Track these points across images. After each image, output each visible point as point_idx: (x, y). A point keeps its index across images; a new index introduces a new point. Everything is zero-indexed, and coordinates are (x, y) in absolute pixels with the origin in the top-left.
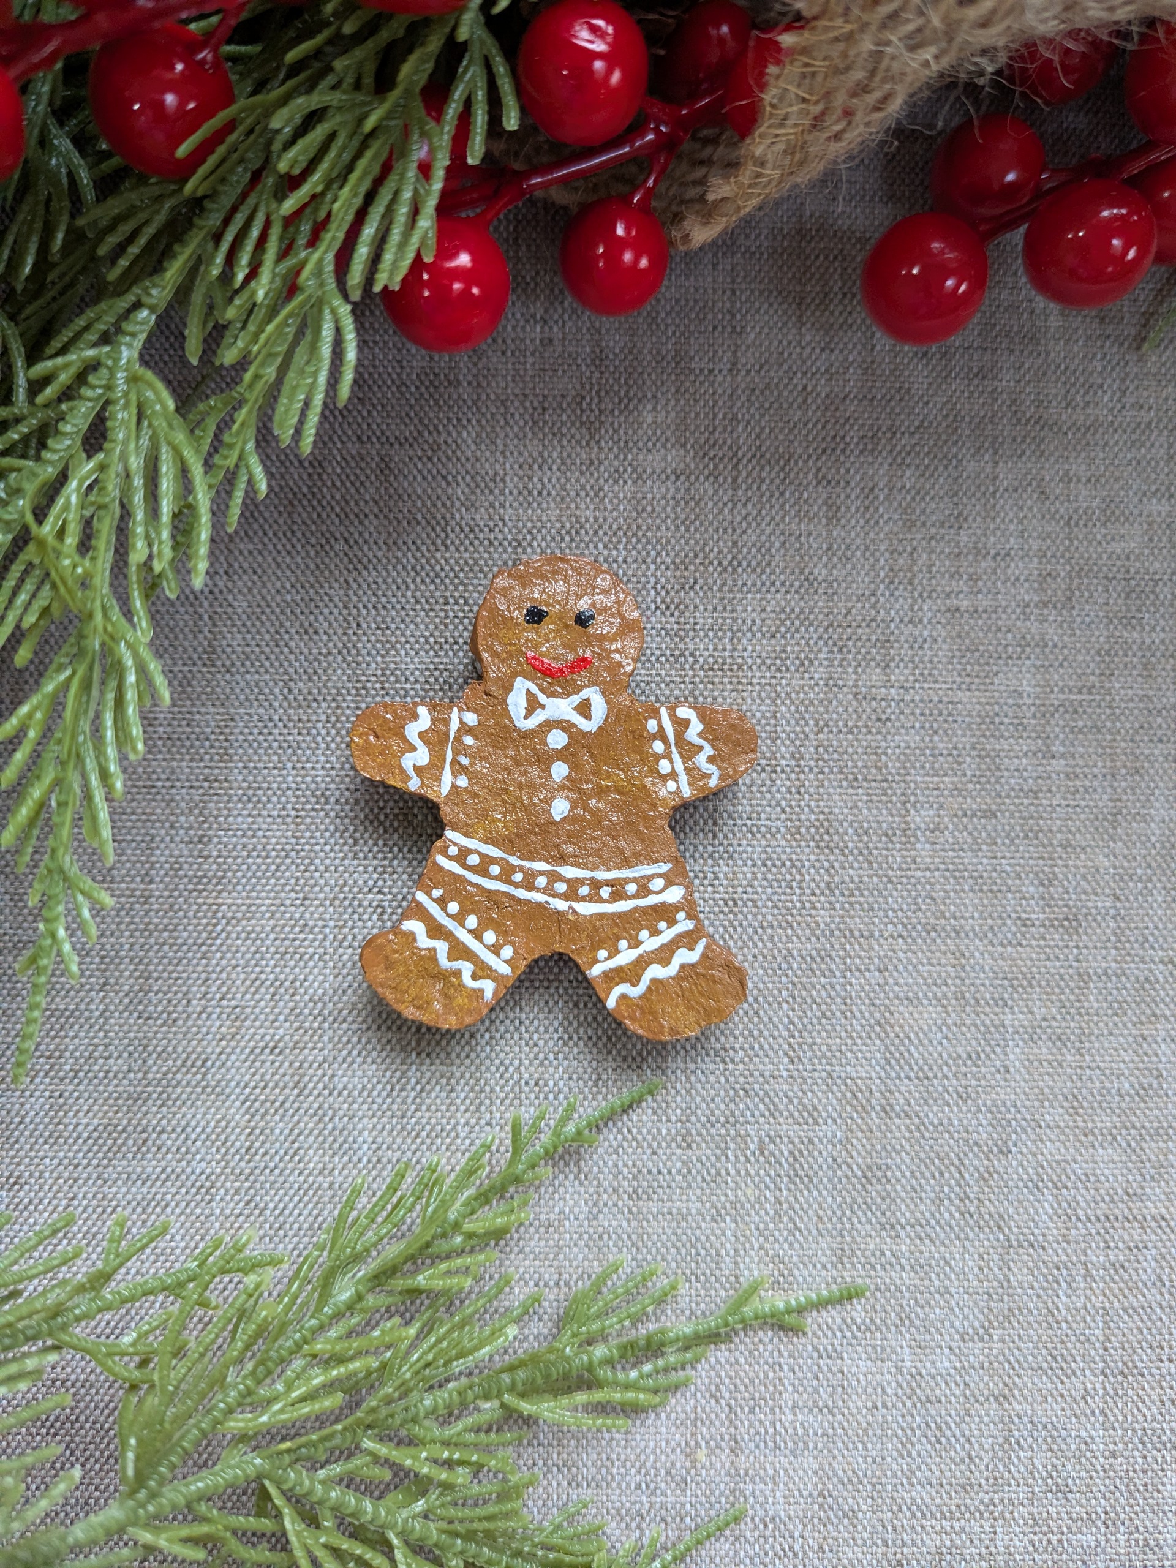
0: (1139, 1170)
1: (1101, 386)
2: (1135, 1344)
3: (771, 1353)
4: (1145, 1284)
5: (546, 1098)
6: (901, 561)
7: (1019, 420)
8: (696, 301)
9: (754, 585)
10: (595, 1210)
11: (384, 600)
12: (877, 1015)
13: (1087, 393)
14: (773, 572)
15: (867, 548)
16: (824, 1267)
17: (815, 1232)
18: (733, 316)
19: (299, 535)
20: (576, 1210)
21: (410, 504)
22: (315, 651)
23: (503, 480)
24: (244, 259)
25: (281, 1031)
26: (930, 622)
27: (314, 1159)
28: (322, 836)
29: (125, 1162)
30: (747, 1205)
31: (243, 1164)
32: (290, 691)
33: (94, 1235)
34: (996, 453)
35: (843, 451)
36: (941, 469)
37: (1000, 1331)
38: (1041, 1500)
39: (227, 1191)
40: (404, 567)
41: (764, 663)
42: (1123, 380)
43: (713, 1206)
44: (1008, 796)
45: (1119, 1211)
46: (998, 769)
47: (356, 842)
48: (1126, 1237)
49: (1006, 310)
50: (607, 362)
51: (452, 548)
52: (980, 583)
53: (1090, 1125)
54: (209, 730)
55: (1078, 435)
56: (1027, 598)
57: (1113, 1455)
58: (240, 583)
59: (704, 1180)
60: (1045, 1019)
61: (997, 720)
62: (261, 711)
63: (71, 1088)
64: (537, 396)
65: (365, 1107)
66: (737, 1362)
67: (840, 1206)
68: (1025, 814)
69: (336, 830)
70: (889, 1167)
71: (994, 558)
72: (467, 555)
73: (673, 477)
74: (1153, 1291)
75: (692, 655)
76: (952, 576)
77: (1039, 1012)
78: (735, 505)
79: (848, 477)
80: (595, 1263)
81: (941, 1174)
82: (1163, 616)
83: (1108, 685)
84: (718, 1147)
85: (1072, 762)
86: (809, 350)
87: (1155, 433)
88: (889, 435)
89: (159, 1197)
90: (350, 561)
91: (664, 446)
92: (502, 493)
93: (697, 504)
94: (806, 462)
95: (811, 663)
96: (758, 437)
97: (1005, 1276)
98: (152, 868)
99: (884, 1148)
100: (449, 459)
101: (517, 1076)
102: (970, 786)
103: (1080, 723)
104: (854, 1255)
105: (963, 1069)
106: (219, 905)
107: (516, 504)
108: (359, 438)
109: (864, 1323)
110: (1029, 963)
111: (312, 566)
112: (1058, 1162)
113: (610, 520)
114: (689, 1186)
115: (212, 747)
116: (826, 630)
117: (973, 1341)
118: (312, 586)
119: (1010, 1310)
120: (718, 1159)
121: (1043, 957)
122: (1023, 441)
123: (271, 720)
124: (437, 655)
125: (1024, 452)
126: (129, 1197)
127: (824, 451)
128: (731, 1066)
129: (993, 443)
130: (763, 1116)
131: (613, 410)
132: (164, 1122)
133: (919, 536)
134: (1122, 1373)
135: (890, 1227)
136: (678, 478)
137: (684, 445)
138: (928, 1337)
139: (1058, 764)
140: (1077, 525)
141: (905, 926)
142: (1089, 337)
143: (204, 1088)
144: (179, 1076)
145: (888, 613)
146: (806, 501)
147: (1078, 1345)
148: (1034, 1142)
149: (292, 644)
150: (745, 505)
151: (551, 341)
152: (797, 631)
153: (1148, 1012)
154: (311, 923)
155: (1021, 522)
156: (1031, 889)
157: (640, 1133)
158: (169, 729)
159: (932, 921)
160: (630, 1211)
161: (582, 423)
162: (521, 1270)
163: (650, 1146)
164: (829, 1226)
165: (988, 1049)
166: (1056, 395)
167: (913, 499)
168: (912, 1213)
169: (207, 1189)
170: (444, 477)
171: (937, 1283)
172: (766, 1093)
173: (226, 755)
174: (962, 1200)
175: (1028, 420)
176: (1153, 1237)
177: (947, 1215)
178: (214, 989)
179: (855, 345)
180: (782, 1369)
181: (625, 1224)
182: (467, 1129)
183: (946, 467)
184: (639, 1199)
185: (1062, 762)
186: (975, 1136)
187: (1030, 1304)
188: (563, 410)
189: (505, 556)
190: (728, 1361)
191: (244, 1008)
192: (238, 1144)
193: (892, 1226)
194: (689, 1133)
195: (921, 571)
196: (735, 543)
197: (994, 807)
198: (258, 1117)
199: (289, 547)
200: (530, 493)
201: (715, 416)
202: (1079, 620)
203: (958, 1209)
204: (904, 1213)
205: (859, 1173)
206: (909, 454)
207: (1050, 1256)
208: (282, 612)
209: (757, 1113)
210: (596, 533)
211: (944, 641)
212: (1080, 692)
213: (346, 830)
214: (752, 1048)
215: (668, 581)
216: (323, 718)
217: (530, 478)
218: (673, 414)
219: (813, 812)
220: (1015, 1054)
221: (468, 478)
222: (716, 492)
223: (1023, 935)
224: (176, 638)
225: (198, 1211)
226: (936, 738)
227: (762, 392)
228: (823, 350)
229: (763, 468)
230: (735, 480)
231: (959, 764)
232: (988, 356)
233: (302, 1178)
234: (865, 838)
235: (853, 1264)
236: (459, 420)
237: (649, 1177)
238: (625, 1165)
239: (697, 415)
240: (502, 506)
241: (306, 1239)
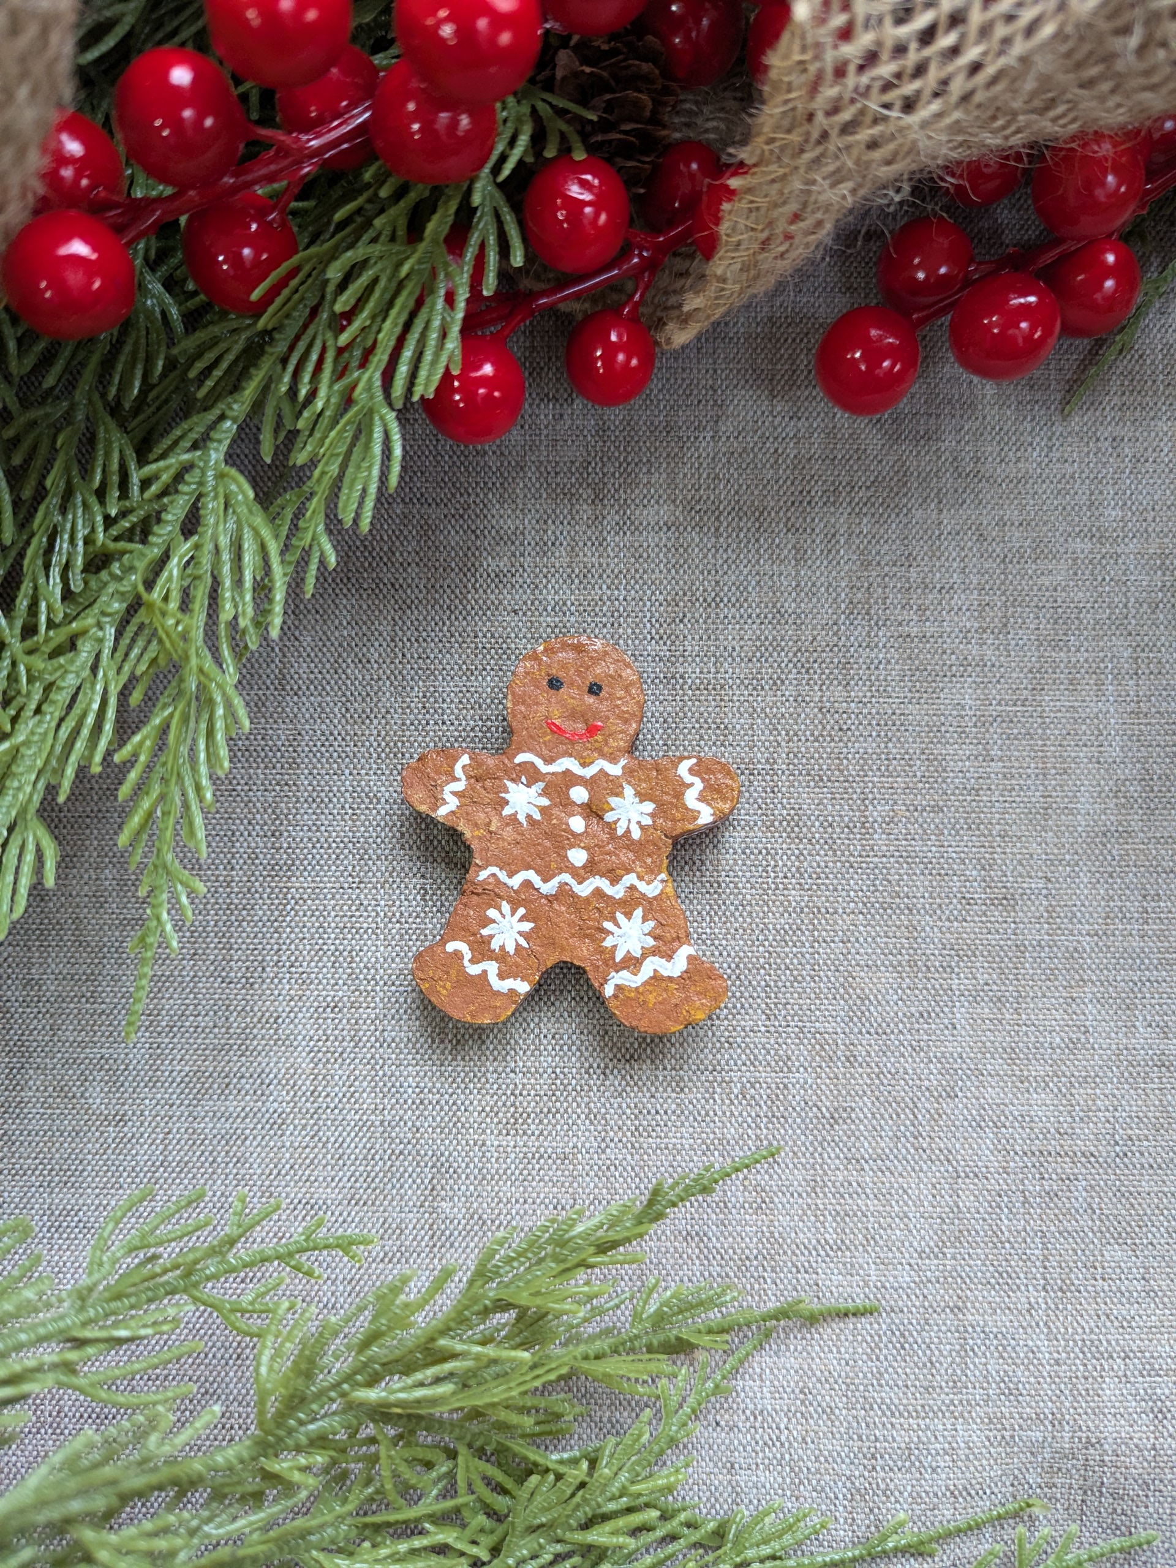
0: (1069, 1112)
1: (1031, 444)
2: (1071, 1264)
3: (756, 1268)
4: (1077, 1211)
5: (561, 1050)
6: (859, 595)
7: (960, 475)
8: (683, 380)
9: (734, 618)
10: (603, 1145)
11: (424, 634)
12: (841, 980)
13: (1018, 450)
14: (750, 606)
15: (830, 585)
16: (800, 1195)
17: (791, 1166)
18: (715, 391)
19: (354, 580)
20: (587, 1145)
21: (445, 554)
22: (368, 677)
23: (522, 533)
24: (306, 377)
25: (340, 993)
26: (884, 646)
27: (368, 1100)
28: (375, 830)
29: (211, 1103)
30: (732, 1142)
31: (308, 1105)
32: (347, 710)
33: (186, 1163)
34: (940, 502)
35: (809, 503)
36: (893, 516)
37: (952, 1250)
38: (994, 1401)
39: (295, 1127)
40: (441, 607)
41: (742, 683)
42: (1050, 439)
43: (703, 1142)
44: (953, 794)
45: (1053, 1146)
46: (944, 771)
47: (402, 835)
48: (1059, 1171)
49: (948, 381)
50: (608, 433)
51: (481, 591)
52: (928, 613)
53: (1026, 1073)
54: (279, 743)
55: (1011, 486)
56: (968, 625)
57: (1057, 1363)
58: (305, 622)
59: (695, 1119)
60: (987, 984)
61: (943, 729)
62: (324, 727)
63: (167, 1040)
64: (549, 462)
65: (410, 1057)
66: (727, 1275)
67: (812, 1143)
68: (969, 809)
69: (386, 825)
70: (853, 1110)
71: (940, 591)
72: (493, 597)
73: (665, 528)
74: (1085, 1217)
75: (682, 677)
76: (903, 607)
77: (982, 978)
78: (717, 551)
79: (813, 525)
80: (605, 1191)
81: (898, 1115)
82: (1086, 639)
83: (1038, 698)
84: (707, 1092)
85: (1008, 764)
86: (779, 419)
87: (1079, 481)
88: (848, 489)
89: (239, 1131)
90: (396, 602)
91: (657, 502)
92: (522, 544)
93: (685, 550)
94: (777, 513)
95: (783, 682)
96: (737, 492)
97: (955, 1202)
98: (233, 857)
99: (848, 1093)
100: (477, 516)
101: (537, 1031)
102: (920, 785)
103: (1015, 731)
104: (826, 1185)
105: (916, 1026)
106: (289, 888)
107: (533, 554)
108: (403, 500)
109: (836, 1243)
110: (973, 936)
111: (365, 607)
112: (998, 1105)
113: (612, 566)
114: (683, 1125)
115: (283, 756)
116: (795, 655)
117: (929, 1258)
118: (365, 623)
119: (960, 1231)
120: (707, 1101)
121: (985, 931)
122: (964, 492)
123: (331, 734)
124: (468, 680)
125: (964, 502)
126: (215, 1131)
127: (793, 503)
128: (717, 1022)
129: (937, 494)
130: (744, 1064)
131: (613, 474)
132: (243, 1069)
133: (874, 574)
134: (1061, 1289)
135: (855, 1161)
136: (669, 529)
137: (674, 501)
138: (890, 1255)
139: (996, 766)
140: (1011, 562)
141: (865, 904)
142: (1020, 403)
143: (276, 1041)
144: (255, 1031)
145: (848, 639)
146: (778, 546)
147: (1021, 1263)
148: (977, 1088)
149: (349, 671)
150: (726, 551)
151: (561, 416)
152: (771, 655)
153: (1077, 977)
154: (366, 903)
155: (963, 561)
156: (975, 873)
157: (640, 1079)
158: (247, 743)
159: (888, 900)
160: (633, 1147)
161: (588, 485)
162: (542, 1196)
163: (649, 1090)
164: (803, 1160)
165: (937, 1009)
166: (991, 454)
167: (869, 542)
168: (874, 1149)
169: (279, 1125)
170: (473, 532)
171: (897, 1209)
172: (747, 1045)
173: (294, 764)
174: (916, 1138)
175: (968, 475)
176: (1084, 1171)
177: (904, 1151)
178: (284, 958)
179: (819, 414)
180: (765, 1282)
181: (629, 1157)
182: (495, 1075)
183: (898, 515)
184: (641, 1135)
185: (1000, 764)
186: (927, 1083)
187: (978, 1227)
188: (573, 474)
189: (525, 597)
190: (719, 1275)
191: (309, 974)
192: (304, 1088)
193: (858, 1161)
194: (682, 1078)
195: (876, 603)
196: (717, 583)
197: (941, 803)
198: (320, 1066)
199: (345, 591)
200: (545, 544)
201: (700, 476)
202: (1013, 643)
203: (913, 1145)
204: (866, 1148)
205: (828, 1115)
206: (865, 504)
207: (992, 1183)
208: (340, 645)
209: (739, 1063)
210: (601, 576)
211: (897, 663)
212: (1015, 705)
213: (395, 825)
214: (735, 1007)
215: (661, 616)
216: (375, 732)
217: (545, 532)
218: (664, 475)
219: (784, 808)
220: (960, 1013)
221: (493, 532)
222: (701, 540)
223: (968, 911)
224: (252, 666)
225: (272, 1144)
226: (890, 745)
227: (740, 455)
228: (791, 418)
229: (741, 519)
230: (717, 530)
231: (910, 766)
232: (932, 421)
233: (357, 1117)
234: (830, 830)
235: (825, 1195)
236: (485, 483)
237: (649, 1117)
238: (628, 1107)
239: (685, 475)
240: (522, 555)
241: (361, 1168)
